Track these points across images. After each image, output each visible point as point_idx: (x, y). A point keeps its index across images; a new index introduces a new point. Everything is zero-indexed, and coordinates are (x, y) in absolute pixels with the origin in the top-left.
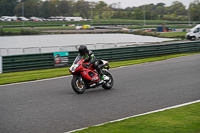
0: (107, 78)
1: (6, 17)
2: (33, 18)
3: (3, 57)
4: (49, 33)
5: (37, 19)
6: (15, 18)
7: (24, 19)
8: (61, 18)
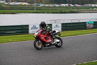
0: (58, 41)
1: (63, 5)
2: (76, 5)
3: (62, 24)
4: (84, 13)
5: (78, 5)
6: (67, 5)
7: (72, 5)
8: (90, 5)
